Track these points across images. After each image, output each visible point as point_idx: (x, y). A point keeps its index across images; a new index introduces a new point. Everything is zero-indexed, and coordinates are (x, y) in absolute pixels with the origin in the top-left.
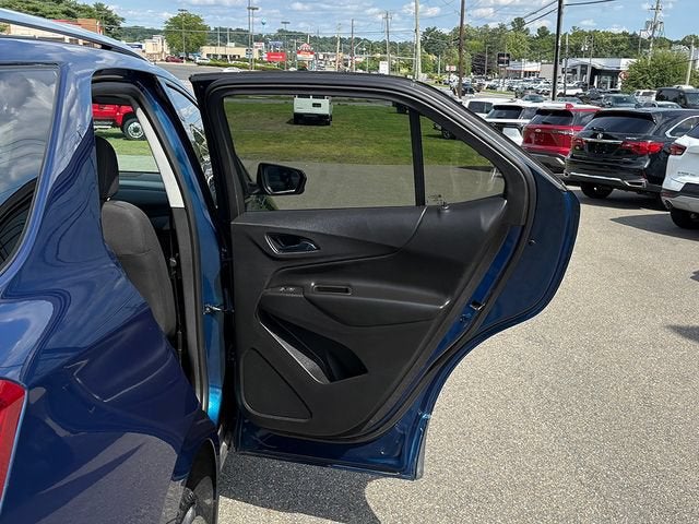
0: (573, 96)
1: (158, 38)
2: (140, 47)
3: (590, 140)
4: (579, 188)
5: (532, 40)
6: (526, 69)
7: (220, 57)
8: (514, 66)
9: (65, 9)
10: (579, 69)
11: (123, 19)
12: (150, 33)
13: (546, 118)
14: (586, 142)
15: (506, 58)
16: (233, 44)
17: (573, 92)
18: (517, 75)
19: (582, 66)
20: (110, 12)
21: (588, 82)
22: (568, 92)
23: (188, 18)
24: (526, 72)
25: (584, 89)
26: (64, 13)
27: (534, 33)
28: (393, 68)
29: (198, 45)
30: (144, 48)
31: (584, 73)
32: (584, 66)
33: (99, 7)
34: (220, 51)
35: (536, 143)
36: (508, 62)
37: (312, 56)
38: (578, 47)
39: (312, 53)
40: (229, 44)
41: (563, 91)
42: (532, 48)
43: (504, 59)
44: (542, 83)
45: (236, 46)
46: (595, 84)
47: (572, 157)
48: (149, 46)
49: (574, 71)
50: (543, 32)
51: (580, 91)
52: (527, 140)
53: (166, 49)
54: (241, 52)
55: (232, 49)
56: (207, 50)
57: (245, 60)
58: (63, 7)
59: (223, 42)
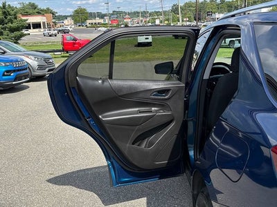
1: (69, 18)
2: (63, 22)
5: (218, 4)
7: (94, 24)
11: (56, 13)
12: (66, 17)
16: (98, 18)
18: (214, 19)
20: (52, 10)
23: (81, 10)
26: (37, 12)
28: (161, 22)
29: (86, 20)
33: (48, 9)
34: (93, 21)
36: (211, 15)
39: (129, 19)
43: (209, 13)
48: (66, 22)
50: (222, 1)
53: (72, 22)
54: (102, 21)
55: (98, 20)
56: (88, 21)
57: (103, 24)
58: (36, 10)
59: (95, 17)
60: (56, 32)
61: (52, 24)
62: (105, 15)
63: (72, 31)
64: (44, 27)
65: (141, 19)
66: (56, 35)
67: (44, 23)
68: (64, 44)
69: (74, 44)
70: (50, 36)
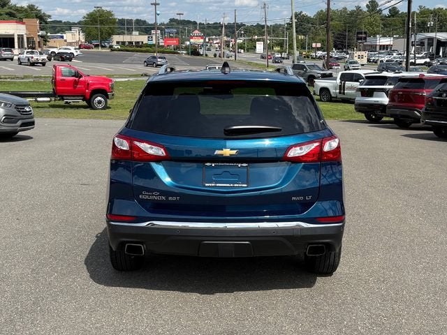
0: (422, 64)
1: (76, 30)
2: (62, 37)
3: (437, 98)
4: (432, 132)
5: (384, 18)
6: (381, 44)
7: (127, 44)
8: (370, 40)
9: (8, 11)
10: (426, 42)
11: (49, 16)
12: (68, 26)
13: (405, 84)
14: (436, 99)
15: (364, 36)
16: (137, 33)
17: (422, 61)
18: (372, 48)
19: (429, 39)
20: (40, 10)
21: (434, 52)
22: (418, 61)
23: (102, 13)
24: (381, 46)
25: (432, 59)
26: (7, 14)
27: (386, 13)
29: (110, 35)
30: (65, 38)
31: (430, 44)
32: (431, 39)
33: (31, 8)
34: (127, 38)
35: (399, 102)
36: (365, 38)
37: (202, 40)
38: (424, 23)
39: (202, 37)
40: (134, 33)
41: (413, 61)
42: (384, 25)
43: (362, 36)
44: (395, 55)
45: (140, 34)
46: (441, 54)
47: (426, 109)
48: (68, 36)
49: (422, 44)
50: (394, 11)
51: (428, 60)
52: (392, 100)
53: (82, 38)
54: (144, 39)
55: (136, 37)
56: (116, 38)
57: (147, 45)
58: (6, 10)
59: (130, 31)
60: (45, 57)
61: (37, 40)
62: (153, 27)
63: (78, 57)
64: (21, 46)
65: (225, 38)
66: (44, 64)
67: (21, 37)
68: (55, 82)
69: (76, 83)
70: (33, 64)
